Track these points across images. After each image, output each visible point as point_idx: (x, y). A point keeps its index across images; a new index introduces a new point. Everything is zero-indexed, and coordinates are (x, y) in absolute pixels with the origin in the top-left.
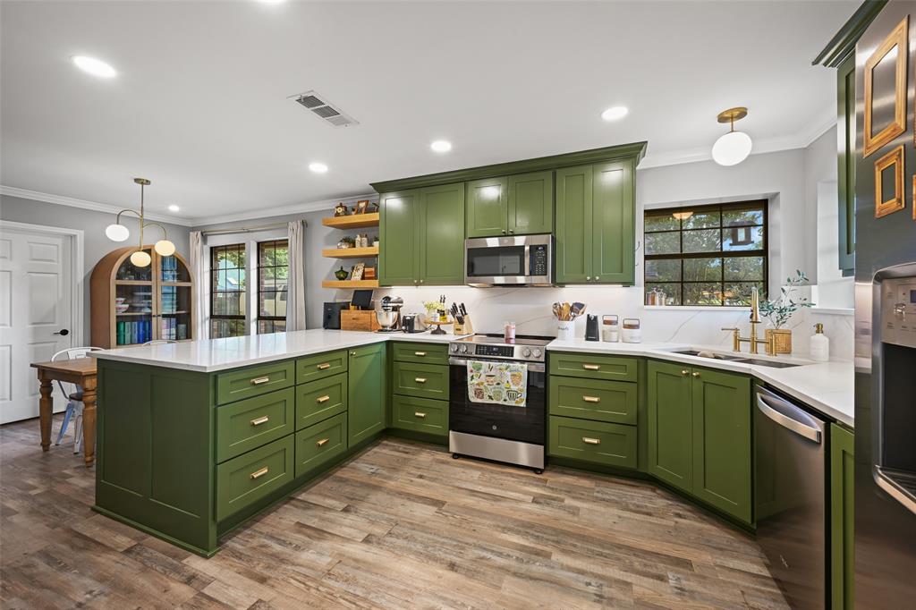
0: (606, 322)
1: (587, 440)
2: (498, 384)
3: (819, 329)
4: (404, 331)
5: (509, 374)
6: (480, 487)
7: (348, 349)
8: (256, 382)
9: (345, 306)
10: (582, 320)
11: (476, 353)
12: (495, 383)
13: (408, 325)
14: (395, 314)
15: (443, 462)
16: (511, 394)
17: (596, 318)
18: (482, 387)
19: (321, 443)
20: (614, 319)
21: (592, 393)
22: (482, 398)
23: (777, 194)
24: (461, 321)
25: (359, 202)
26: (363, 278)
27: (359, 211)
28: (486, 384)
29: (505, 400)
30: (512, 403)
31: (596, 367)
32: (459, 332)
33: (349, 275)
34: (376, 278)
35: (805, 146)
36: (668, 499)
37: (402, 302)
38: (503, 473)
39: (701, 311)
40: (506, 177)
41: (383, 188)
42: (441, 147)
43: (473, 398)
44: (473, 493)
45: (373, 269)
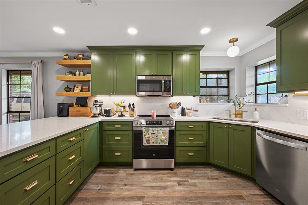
0: (188, 109)
1: (189, 154)
2: (157, 137)
3: (256, 110)
4: (105, 116)
5: (161, 132)
6: (154, 183)
7: (84, 128)
8: (28, 160)
9: (71, 105)
10: (180, 109)
11: (146, 124)
12: (155, 137)
13: (108, 113)
14: (100, 108)
15: (132, 174)
16: (162, 141)
17: (185, 108)
18: (149, 139)
19: (71, 183)
20: (190, 108)
21: (191, 136)
22: (150, 143)
23: (234, 69)
24: (133, 110)
25: (78, 55)
26: (81, 91)
27: (79, 59)
28: (151, 137)
29: (160, 143)
30: (163, 144)
31: (193, 126)
32: (132, 115)
33: (72, 89)
34: (89, 91)
35: (241, 55)
36: (218, 171)
37: (103, 103)
38: (159, 173)
39: (215, 105)
40: (153, 52)
41: (93, 49)
42: (132, 31)
43: (145, 144)
44: (153, 187)
45: (88, 87)
